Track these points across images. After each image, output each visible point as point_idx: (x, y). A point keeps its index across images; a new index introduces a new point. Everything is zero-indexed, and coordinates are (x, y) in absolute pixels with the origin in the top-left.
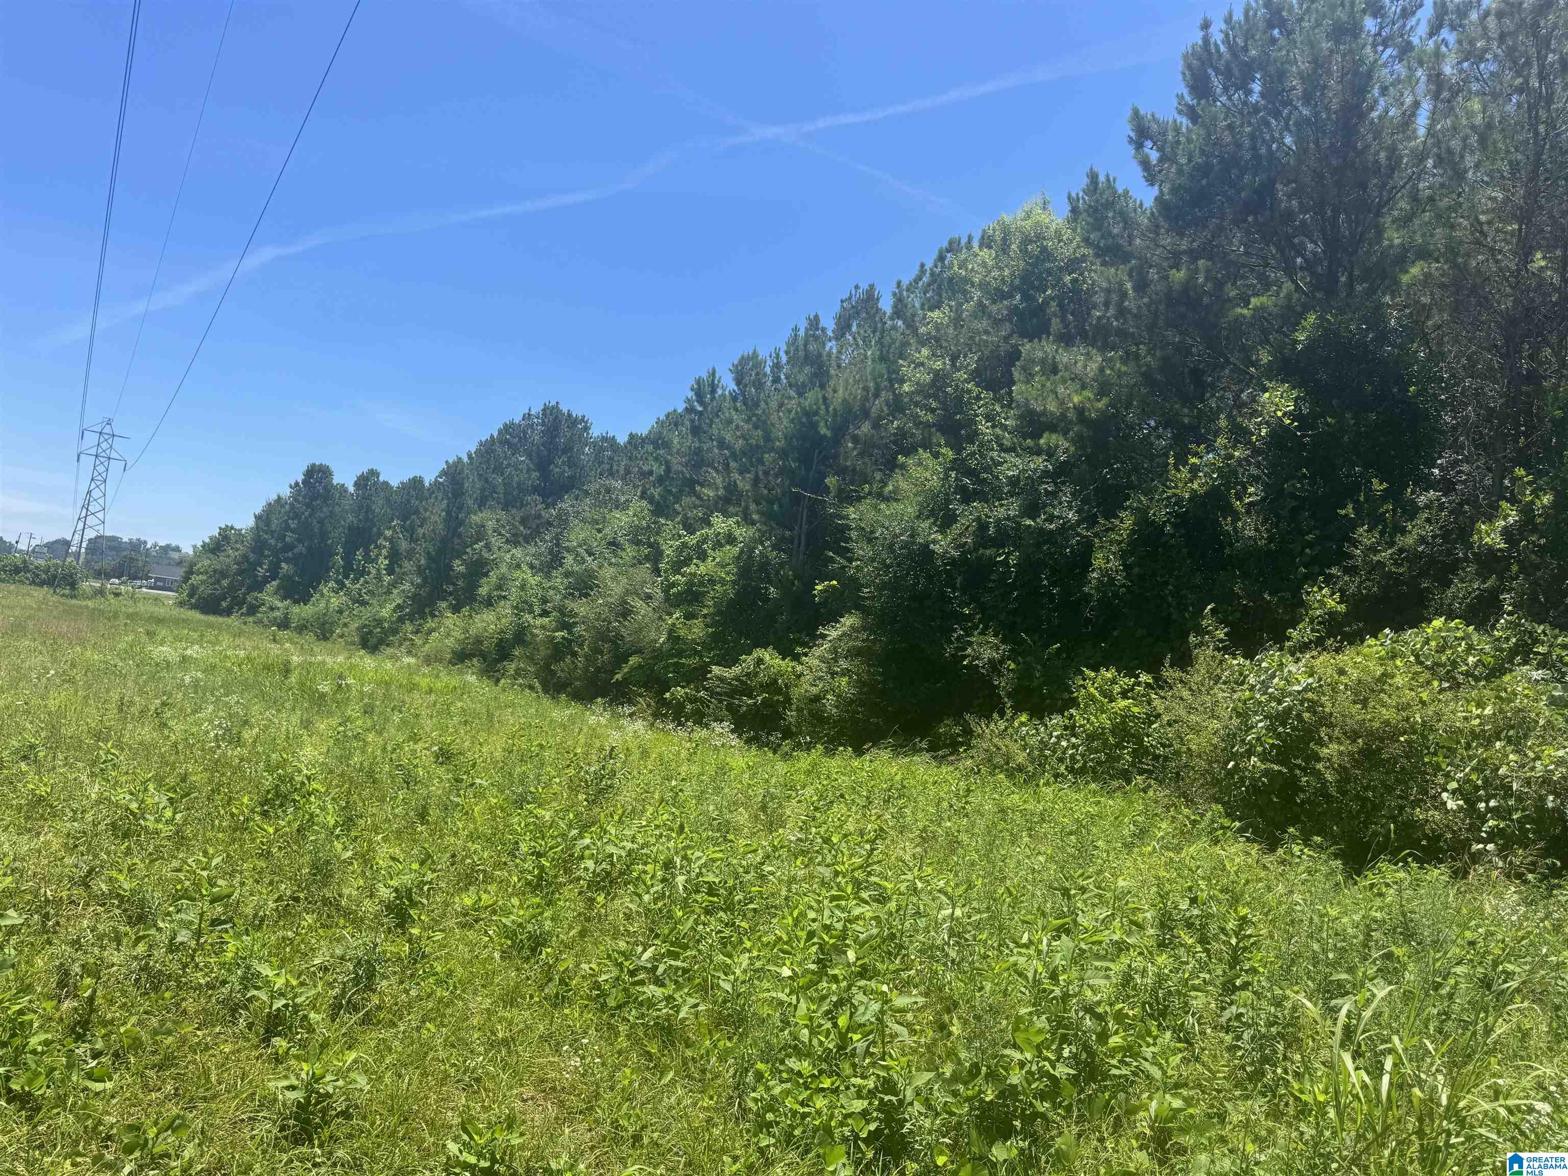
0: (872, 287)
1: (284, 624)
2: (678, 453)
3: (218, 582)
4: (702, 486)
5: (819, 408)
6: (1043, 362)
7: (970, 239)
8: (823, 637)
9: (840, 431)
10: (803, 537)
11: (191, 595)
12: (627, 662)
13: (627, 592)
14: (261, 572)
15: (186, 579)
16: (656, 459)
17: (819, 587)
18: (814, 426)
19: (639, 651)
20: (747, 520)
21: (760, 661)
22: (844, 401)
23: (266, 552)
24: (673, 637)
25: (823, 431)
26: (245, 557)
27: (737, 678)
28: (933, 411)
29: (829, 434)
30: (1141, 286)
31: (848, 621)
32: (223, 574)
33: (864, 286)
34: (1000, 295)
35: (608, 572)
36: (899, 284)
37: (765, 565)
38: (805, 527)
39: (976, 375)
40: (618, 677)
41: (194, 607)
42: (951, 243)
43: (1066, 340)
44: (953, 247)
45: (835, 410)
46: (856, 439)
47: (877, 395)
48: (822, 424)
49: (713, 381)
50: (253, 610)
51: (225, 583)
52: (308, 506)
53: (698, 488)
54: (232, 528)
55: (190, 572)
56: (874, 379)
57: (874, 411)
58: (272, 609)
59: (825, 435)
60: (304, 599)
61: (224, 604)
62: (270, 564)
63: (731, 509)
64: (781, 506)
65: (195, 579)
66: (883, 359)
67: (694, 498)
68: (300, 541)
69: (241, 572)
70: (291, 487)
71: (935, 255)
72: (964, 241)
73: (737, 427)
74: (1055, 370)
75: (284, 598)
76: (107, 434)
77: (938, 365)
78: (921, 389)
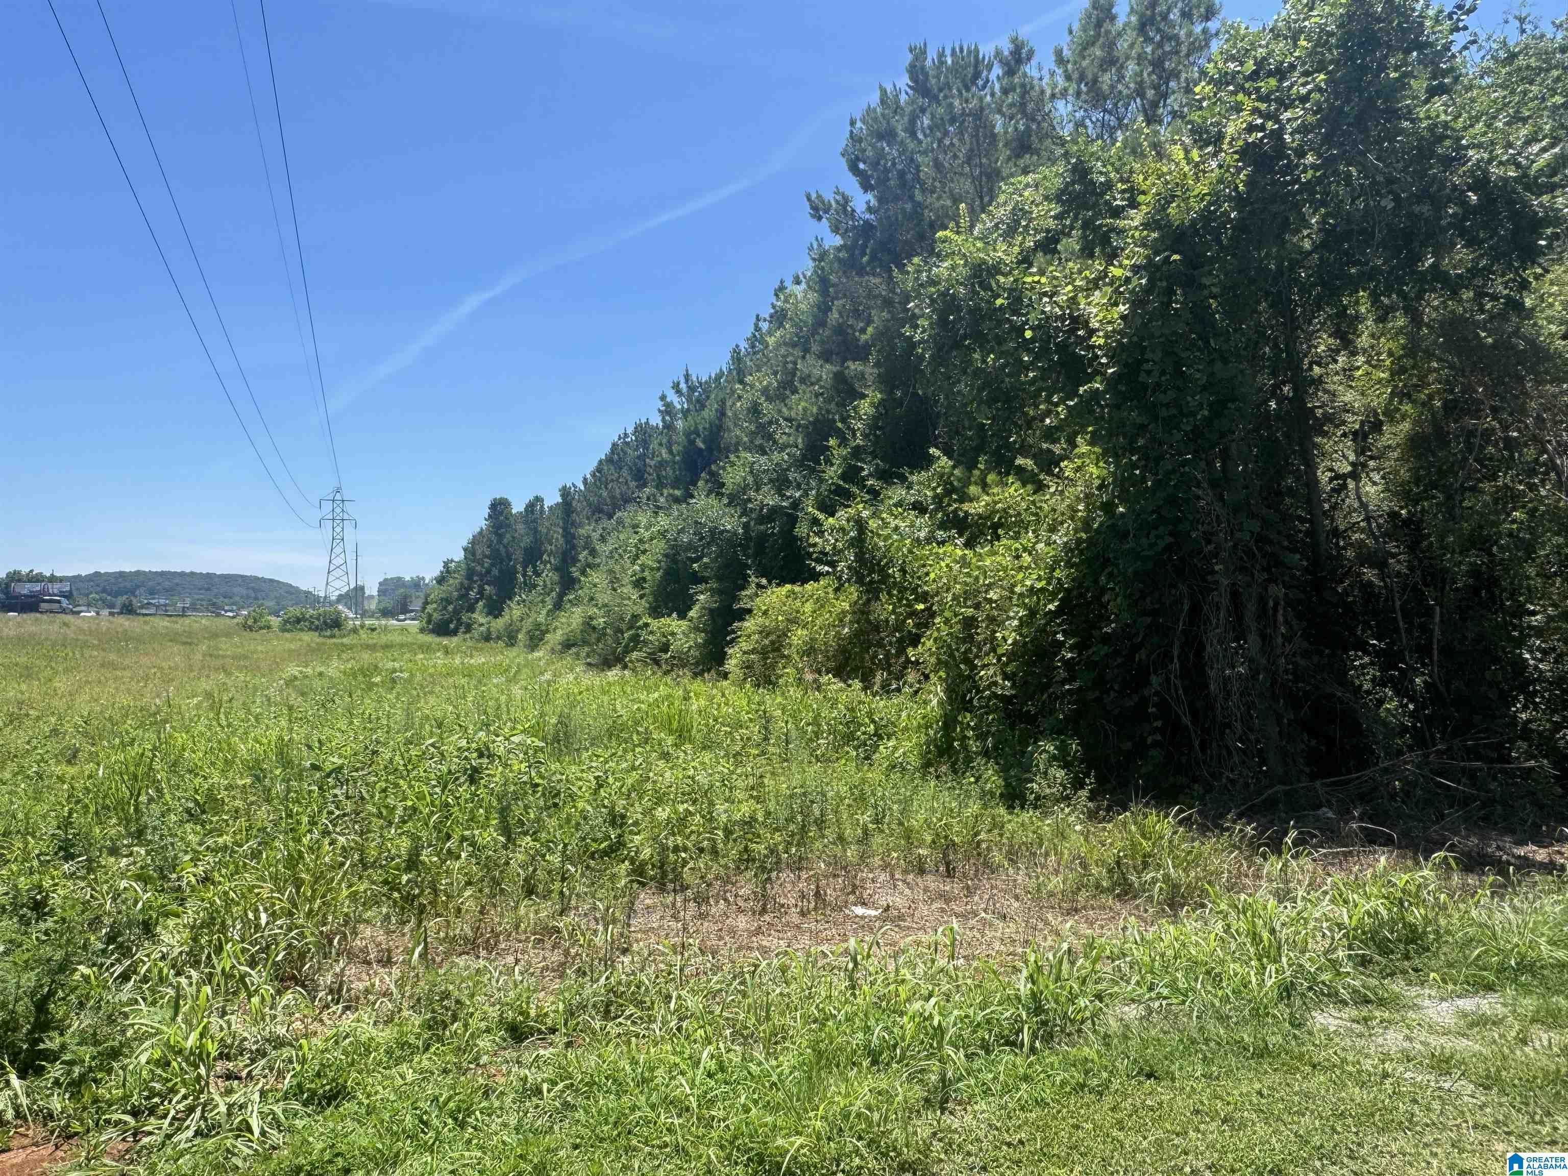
3: (445, 608)
15: (424, 608)
50: (469, 628)
52: (496, 534)
55: (426, 603)
58: (481, 625)
65: (430, 608)
68: (492, 565)
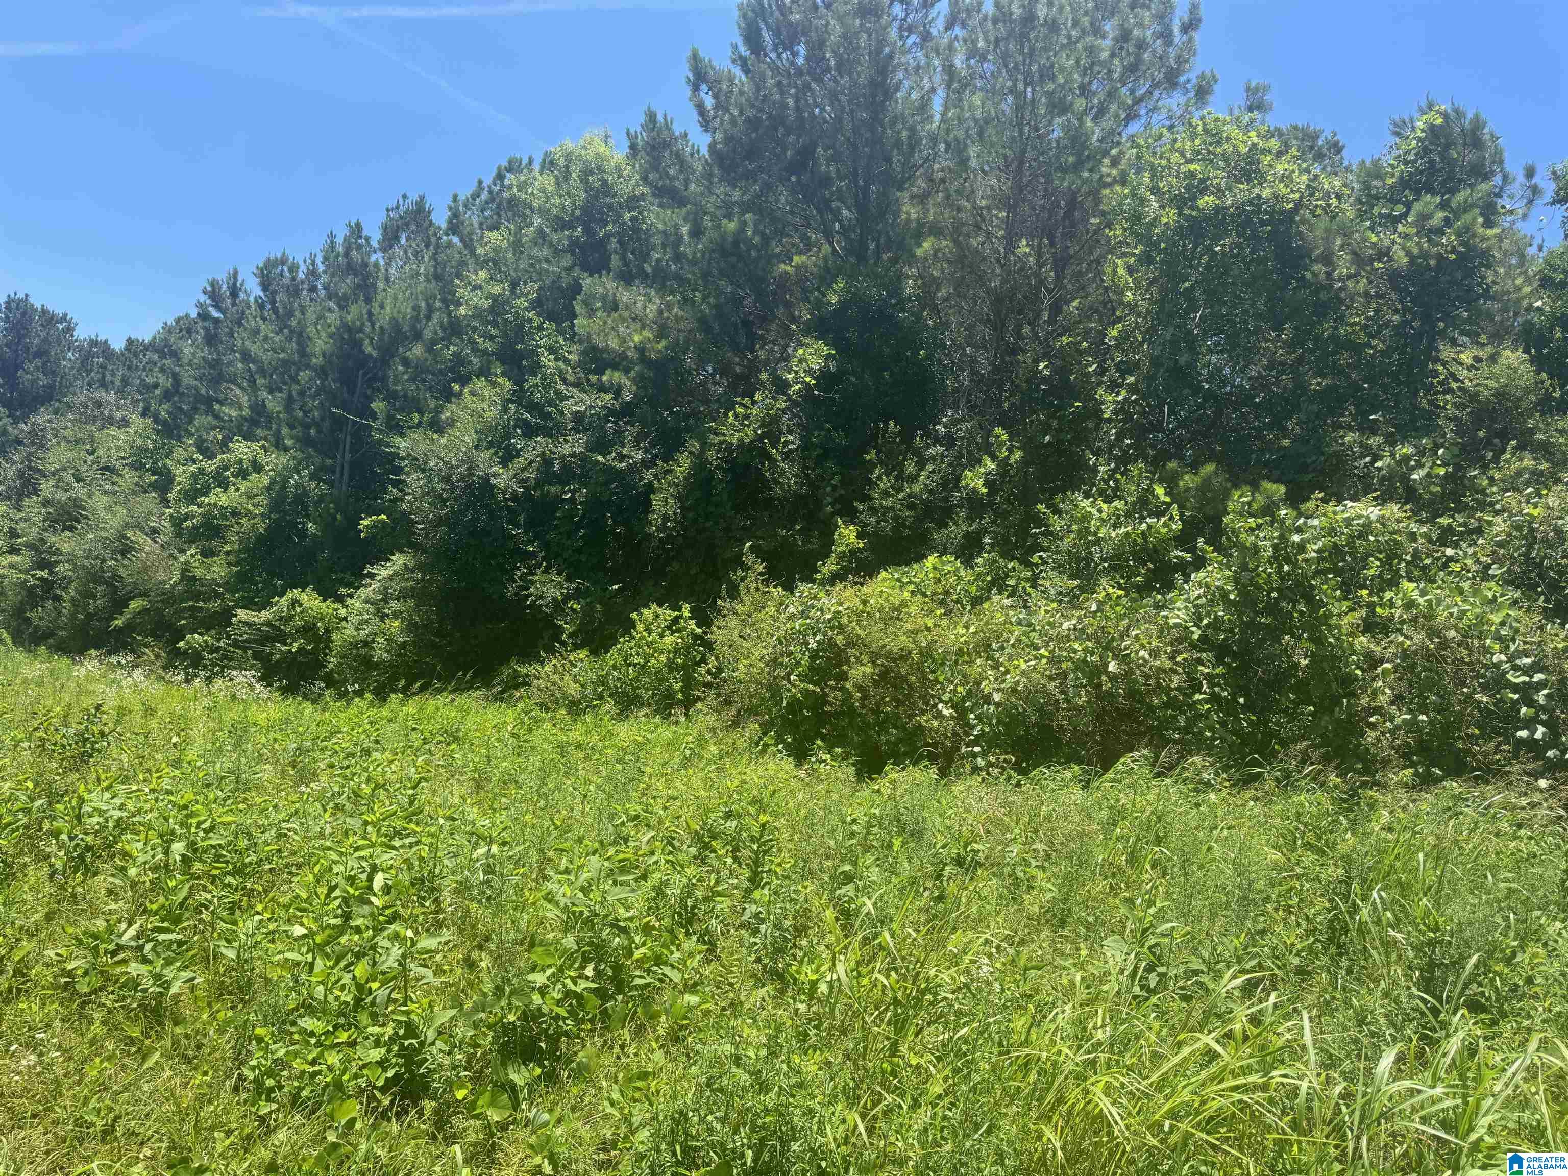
0: (422, 198)
2: (189, 365)
4: (221, 403)
5: (363, 324)
6: (604, 298)
7: (531, 161)
8: (372, 576)
9: (388, 352)
10: (346, 466)
12: (127, 606)
13: (127, 526)
16: (163, 370)
17: (365, 523)
18: (358, 344)
19: (144, 595)
20: (279, 445)
21: (295, 602)
22: (393, 319)
24: (187, 577)
25: (368, 349)
27: (268, 623)
28: (492, 338)
29: (375, 354)
30: (697, 233)
31: (399, 560)
33: (414, 197)
34: (560, 224)
35: (100, 501)
36: (455, 198)
37: (301, 498)
38: (348, 456)
39: (537, 304)
40: (119, 622)
42: (510, 162)
43: (627, 278)
44: (513, 167)
45: (381, 328)
46: (406, 362)
47: (429, 318)
48: (367, 342)
49: (235, 284)
53: (217, 407)
56: (426, 300)
57: (428, 334)
59: (370, 356)
63: (259, 432)
64: (319, 432)
66: (437, 277)
67: (210, 418)
71: (494, 173)
72: (524, 163)
73: (266, 338)
74: (615, 308)
77: (496, 290)
78: (478, 314)
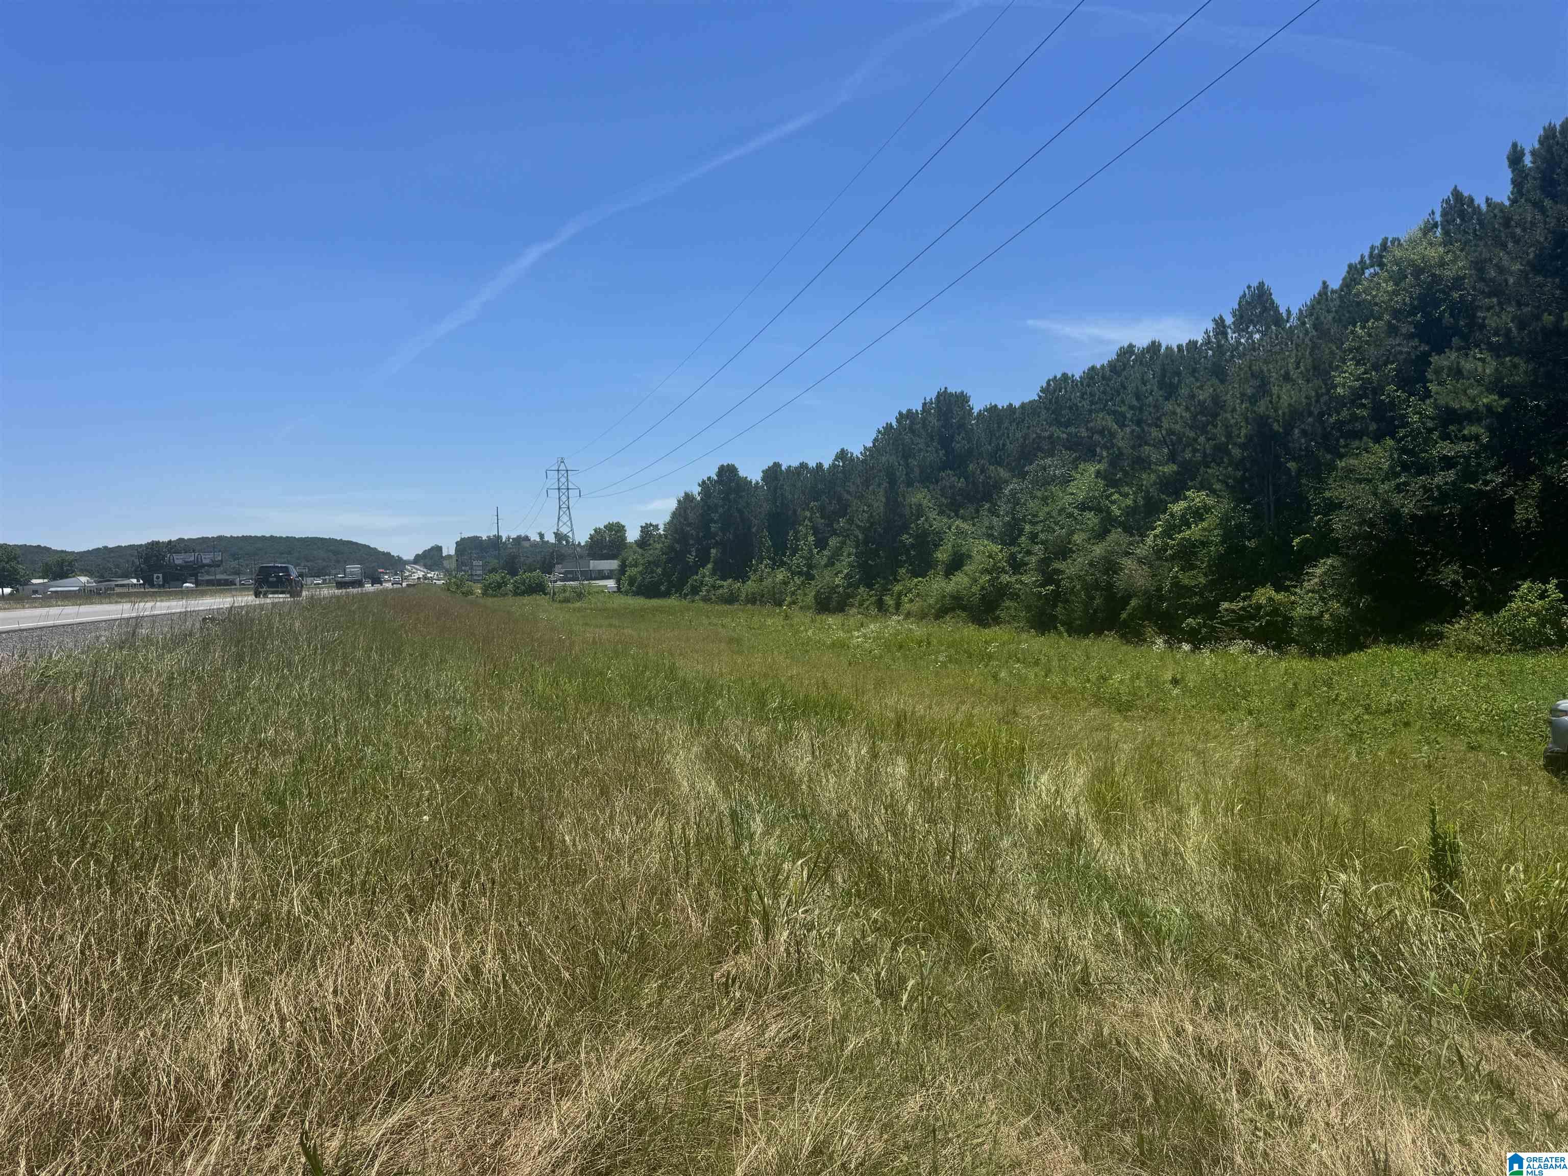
0: (1262, 283)
1: (731, 599)
5: (1270, 413)
8: (1310, 574)
11: (631, 584)
12: (1128, 604)
14: (691, 558)
17: (1296, 541)
18: (1267, 425)
19: (1135, 595)
22: (1290, 405)
23: (691, 542)
25: (1276, 427)
26: (671, 548)
29: (1280, 429)
31: (1327, 562)
32: (656, 563)
33: (1254, 284)
40: (1124, 616)
41: (638, 593)
43: (1466, 350)
45: (1283, 412)
47: (1317, 401)
48: (1274, 423)
51: (659, 571)
54: (651, 525)
57: (1316, 411)
59: (1277, 431)
60: (742, 576)
61: (663, 588)
62: (697, 550)
66: (1316, 369)
67: (1153, 476)
69: (669, 560)
70: (699, 485)
75: (724, 579)
76: (563, 470)
78: (1353, 392)
